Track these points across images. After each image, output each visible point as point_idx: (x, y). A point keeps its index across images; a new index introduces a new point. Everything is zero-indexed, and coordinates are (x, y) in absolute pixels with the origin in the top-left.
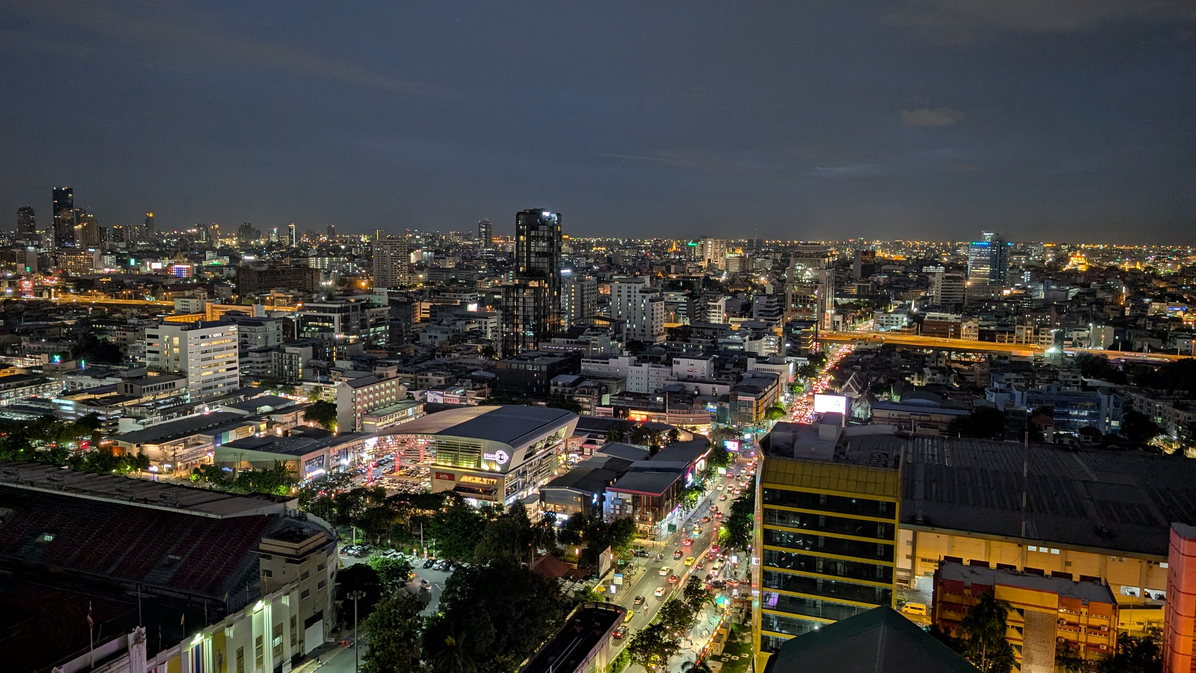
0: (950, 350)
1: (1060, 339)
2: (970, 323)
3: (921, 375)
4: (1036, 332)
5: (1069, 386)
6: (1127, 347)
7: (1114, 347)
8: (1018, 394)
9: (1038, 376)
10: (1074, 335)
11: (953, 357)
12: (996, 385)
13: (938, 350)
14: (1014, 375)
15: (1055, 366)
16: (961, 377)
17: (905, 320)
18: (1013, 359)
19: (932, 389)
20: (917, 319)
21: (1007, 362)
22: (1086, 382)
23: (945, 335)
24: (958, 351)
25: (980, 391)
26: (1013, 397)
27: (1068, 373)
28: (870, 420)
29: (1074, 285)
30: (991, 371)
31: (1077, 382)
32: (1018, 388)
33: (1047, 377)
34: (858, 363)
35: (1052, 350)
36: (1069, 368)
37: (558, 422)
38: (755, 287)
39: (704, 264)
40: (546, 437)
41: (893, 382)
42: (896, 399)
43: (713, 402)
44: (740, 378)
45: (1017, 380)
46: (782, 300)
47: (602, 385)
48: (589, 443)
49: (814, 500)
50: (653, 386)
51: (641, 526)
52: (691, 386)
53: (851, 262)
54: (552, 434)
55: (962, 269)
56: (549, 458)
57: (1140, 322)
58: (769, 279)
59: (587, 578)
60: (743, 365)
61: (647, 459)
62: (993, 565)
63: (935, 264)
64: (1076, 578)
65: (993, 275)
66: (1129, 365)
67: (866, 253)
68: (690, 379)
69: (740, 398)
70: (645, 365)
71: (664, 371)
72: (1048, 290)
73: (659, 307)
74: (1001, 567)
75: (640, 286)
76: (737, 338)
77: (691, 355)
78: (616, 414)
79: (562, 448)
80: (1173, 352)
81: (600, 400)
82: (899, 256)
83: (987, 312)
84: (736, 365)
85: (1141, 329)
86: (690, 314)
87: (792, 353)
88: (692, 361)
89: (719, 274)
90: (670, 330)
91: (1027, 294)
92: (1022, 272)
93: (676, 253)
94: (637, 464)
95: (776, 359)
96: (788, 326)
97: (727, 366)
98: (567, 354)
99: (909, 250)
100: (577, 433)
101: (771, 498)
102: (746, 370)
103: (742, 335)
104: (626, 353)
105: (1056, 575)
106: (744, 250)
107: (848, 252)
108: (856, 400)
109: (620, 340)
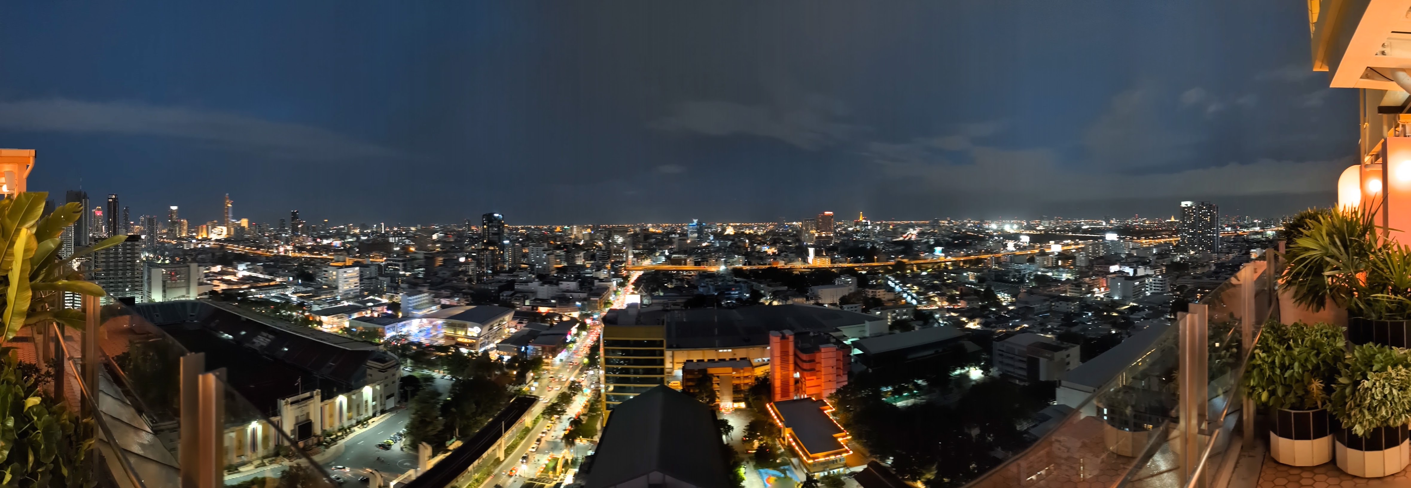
0: (683, 271)
1: (726, 263)
2: (691, 258)
3: (672, 282)
4: (717, 261)
5: (730, 282)
6: (750, 264)
7: (745, 265)
8: (711, 288)
9: (718, 279)
10: (731, 261)
11: (684, 273)
12: (703, 285)
13: (678, 271)
14: (709, 280)
15: (725, 274)
16: (688, 282)
17: (663, 259)
18: (708, 273)
19: (677, 288)
20: (668, 258)
21: (706, 274)
22: (736, 280)
23: (680, 264)
24: (686, 271)
25: (697, 287)
26: (709, 289)
27: (729, 277)
28: (651, 304)
29: (730, 240)
30: (700, 279)
31: (733, 280)
32: (711, 285)
33: (721, 279)
34: (644, 279)
35: (723, 267)
36: (729, 274)
37: (504, 313)
38: (597, 246)
39: (573, 237)
40: (498, 320)
41: (660, 287)
42: (662, 294)
43: (579, 301)
44: (591, 290)
45: (711, 281)
46: (609, 252)
47: (525, 296)
48: (519, 323)
49: (627, 343)
50: (550, 295)
51: (546, 361)
52: (568, 294)
53: (639, 234)
54: (501, 319)
55: (686, 235)
56: (500, 331)
57: (753, 254)
58: (603, 243)
59: (520, 384)
60: (592, 283)
61: (548, 330)
62: (706, 360)
63: (675, 233)
64: (738, 359)
65: (698, 237)
66: (751, 271)
67: (645, 230)
68: (568, 291)
69: (592, 299)
70: (546, 286)
71: (555, 288)
72: (720, 243)
73: (552, 257)
74: (709, 360)
75: (542, 248)
76: (589, 271)
77: (568, 279)
78: (533, 309)
79: (506, 326)
80: (765, 264)
81: (524, 303)
82: (659, 231)
83: (697, 253)
84: (589, 283)
85: (753, 256)
86: (566, 261)
87: (615, 276)
88: (569, 283)
89: (580, 241)
90: (558, 268)
91: (712, 245)
92: (709, 236)
93: (560, 232)
94: (544, 332)
95: (608, 280)
96: (613, 264)
97: (585, 284)
98: (508, 281)
99: (663, 228)
100: (514, 318)
101: (607, 343)
102: (594, 286)
103: (592, 269)
104: (537, 280)
105: (731, 360)
106: (591, 230)
107: (638, 229)
108: (645, 296)
109: (533, 274)
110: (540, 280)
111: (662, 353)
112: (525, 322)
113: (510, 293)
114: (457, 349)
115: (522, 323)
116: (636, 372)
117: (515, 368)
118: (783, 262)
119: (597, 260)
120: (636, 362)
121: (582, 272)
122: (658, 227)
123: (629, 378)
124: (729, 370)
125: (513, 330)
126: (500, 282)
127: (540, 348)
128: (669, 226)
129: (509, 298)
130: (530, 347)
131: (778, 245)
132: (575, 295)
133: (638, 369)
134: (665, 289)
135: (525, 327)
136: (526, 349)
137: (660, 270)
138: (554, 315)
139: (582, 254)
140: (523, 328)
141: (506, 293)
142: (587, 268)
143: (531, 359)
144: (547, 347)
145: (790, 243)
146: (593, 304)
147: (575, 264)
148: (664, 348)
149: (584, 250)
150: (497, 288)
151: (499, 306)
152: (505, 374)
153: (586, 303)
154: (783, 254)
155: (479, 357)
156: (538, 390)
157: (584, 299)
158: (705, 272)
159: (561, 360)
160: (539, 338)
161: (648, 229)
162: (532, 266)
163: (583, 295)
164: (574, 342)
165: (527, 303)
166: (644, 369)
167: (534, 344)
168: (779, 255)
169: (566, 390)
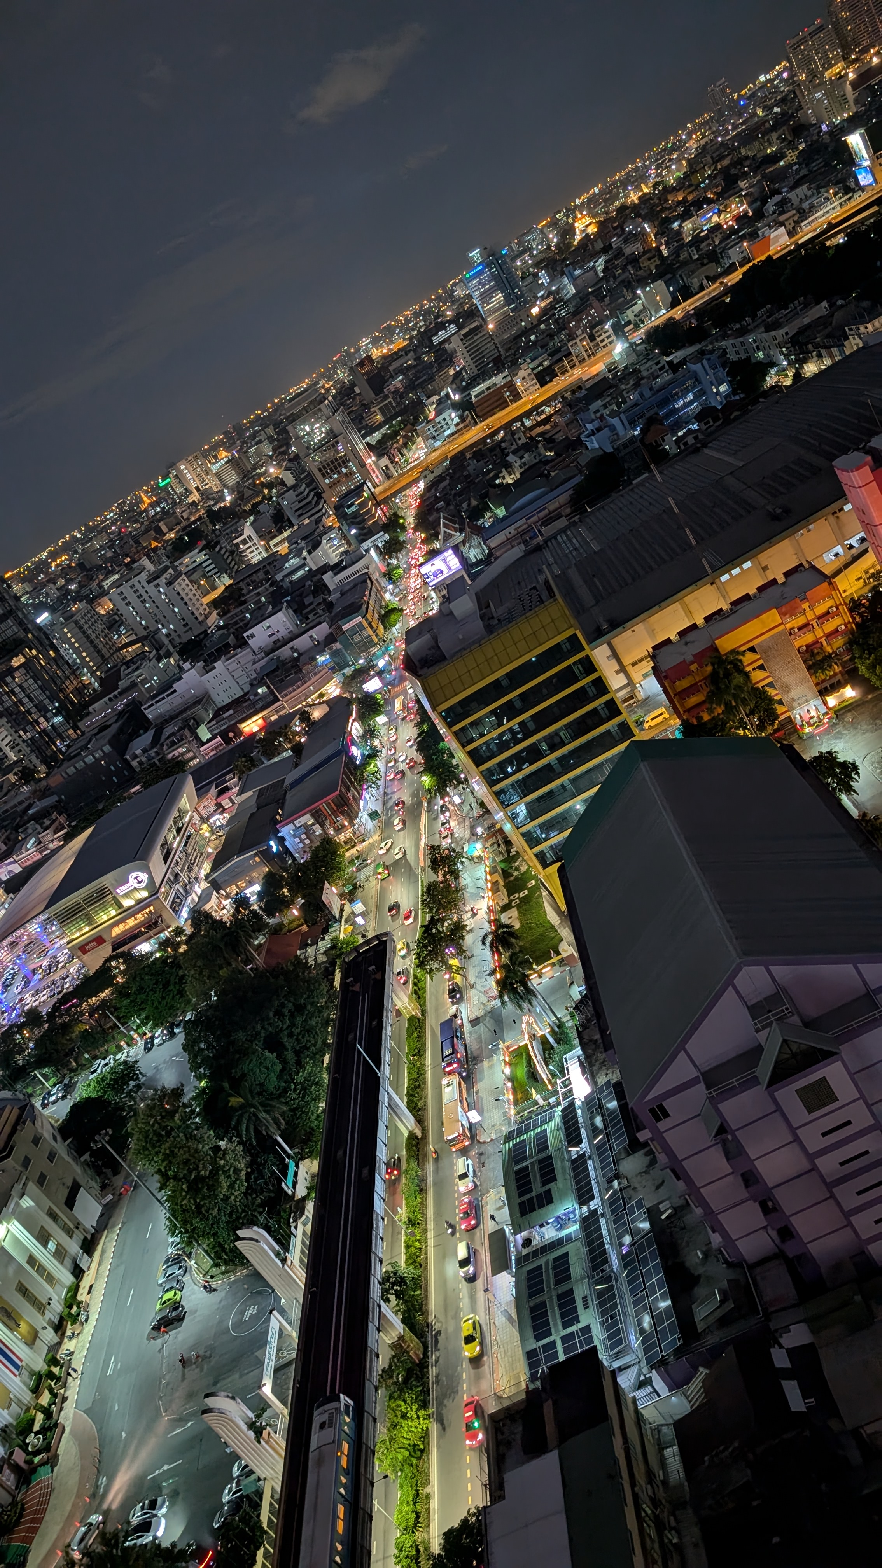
0: (519, 418)
1: (618, 329)
2: (522, 373)
3: (508, 466)
4: (592, 338)
5: (658, 377)
6: (687, 293)
7: (674, 304)
8: (615, 421)
9: (623, 387)
10: (630, 315)
11: (528, 423)
12: (590, 427)
13: (507, 426)
14: (599, 403)
15: (633, 364)
16: (550, 441)
17: (453, 416)
18: (588, 385)
19: (530, 476)
20: (464, 406)
21: (584, 392)
22: (671, 361)
23: (504, 405)
24: (527, 414)
25: (578, 443)
26: (613, 428)
27: (650, 363)
28: (490, 554)
29: (595, 255)
30: (575, 413)
31: (662, 368)
32: (613, 414)
33: (632, 382)
34: (437, 500)
35: (619, 348)
36: (647, 356)
37: (172, 796)
38: (270, 486)
39: (195, 497)
40: (171, 822)
41: (486, 495)
42: (501, 512)
43: (321, 652)
44: (330, 606)
45: (605, 406)
46: (311, 481)
47: (186, 721)
48: (221, 793)
49: (496, 689)
50: (244, 680)
51: (342, 837)
52: (285, 652)
53: (353, 385)
54: (175, 814)
55: (473, 313)
56: (192, 842)
57: (683, 256)
58: (279, 465)
59: (325, 931)
60: (322, 588)
61: (297, 765)
62: (700, 622)
63: (442, 326)
64: (781, 579)
65: (508, 300)
66: (700, 313)
67: (362, 364)
68: (279, 644)
69: (345, 628)
70: (218, 664)
71: (244, 655)
72: (574, 280)
73: (183, 585)
74: (708, 619)
75: (144, 576)
76: (294, 562)
77: (260, 617)
78: (227, 740)
79: (196, 820)
80: (732, 269)
81: (197, 738)
82: (399, 343)
83: (528, 348)
84: (315, 593)
85: (689, 261)
86: (223, 568)
87: (363, 536)
88: (266, 623)
89: (222, 499)
90: (215, 604)
91: (557, 299)
92: (536, 276)
93: (153, 505)
94: (290, 778)
95: (352, 557)
96: (338, 508)
97: (307, 601)
98: (121, 714)
99: (405, 328)
100: (201, 792)
101: (452, 717)
102: (329, 592)
103: (298, 554)
104: (187, 666)
105: (761, 589)
106: (227, 450)
107: (342, 374)
108: (464, 542)
109: (168, 655)
110: (195, 660)
111: (589, 666)
112: (233, 781)
113: (147, 738)
114: (128, 957)
115: (227, 789)
116: (554, 743)
117: (286, 904)
118: (782, 230)
119: (294, 521)
120: (543, 720)
121: (279, 577)
122: (389, 332)
123: (548, 766)
124: (772, 617)
125: (219, 820)
126: (103, 728)
127: (308, 819)
128: (416, 315)
129: (152, 753)
130: (286, 831)
131: (743, 184)
132: (303, 642)
133: (556, 733)
134: (505, 494)
135: (240, 793)
136: (281, 841)
137: (462, 453)
138: (286, 721)
139: (248, 530)
140: (238, 800)
141: (139, 746)
142: (286, 558)
143: (307, 857)
144: (323, 805)
145: (775, 158)
146: (357, 639)
147: (249, 566)
148: (587, 651)
149: (245, 515)
150: (107, 749)
151: (146, 786)
152: (277, 931)
153: (337, 646)
154: (770, 206)
155: (191, 938)
156: (372, 916)
157: (330, 639)
158: (578, 387)
159: (373, 815)
160: (291, 799)
161: (369, 357)
162: (150, 638)
163: (321, 631)
164: (373, 754)
165: (204, 733)
166: (568, 726)
167: (290, 817)
168: (759, 214)
169: (430, 877)
